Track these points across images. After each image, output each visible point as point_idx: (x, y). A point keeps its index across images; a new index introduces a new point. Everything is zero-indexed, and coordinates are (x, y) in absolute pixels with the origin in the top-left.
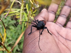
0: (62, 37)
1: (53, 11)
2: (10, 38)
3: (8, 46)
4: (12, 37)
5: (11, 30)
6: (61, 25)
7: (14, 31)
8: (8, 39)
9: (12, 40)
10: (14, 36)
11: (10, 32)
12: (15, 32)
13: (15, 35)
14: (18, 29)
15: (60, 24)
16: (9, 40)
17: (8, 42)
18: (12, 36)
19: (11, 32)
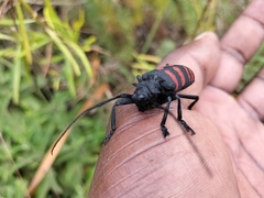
0: (255, 162)
1: (240, 52)
2: (25, 146)
3: (15, 175)
4: (32, 140)
5: (29, 114)
6: (255, 115)
7: (41, 115)
8: (17, 148)
9: (30, 152)
10: (38, 138)
11: (23, 121)
12: (43, 119)
13: (44, 134)
14: (55, 110)
15: (255, 109)
16: (21, 152)
17: (15, 160)
18: (33, 135)
19: (28, 123)
